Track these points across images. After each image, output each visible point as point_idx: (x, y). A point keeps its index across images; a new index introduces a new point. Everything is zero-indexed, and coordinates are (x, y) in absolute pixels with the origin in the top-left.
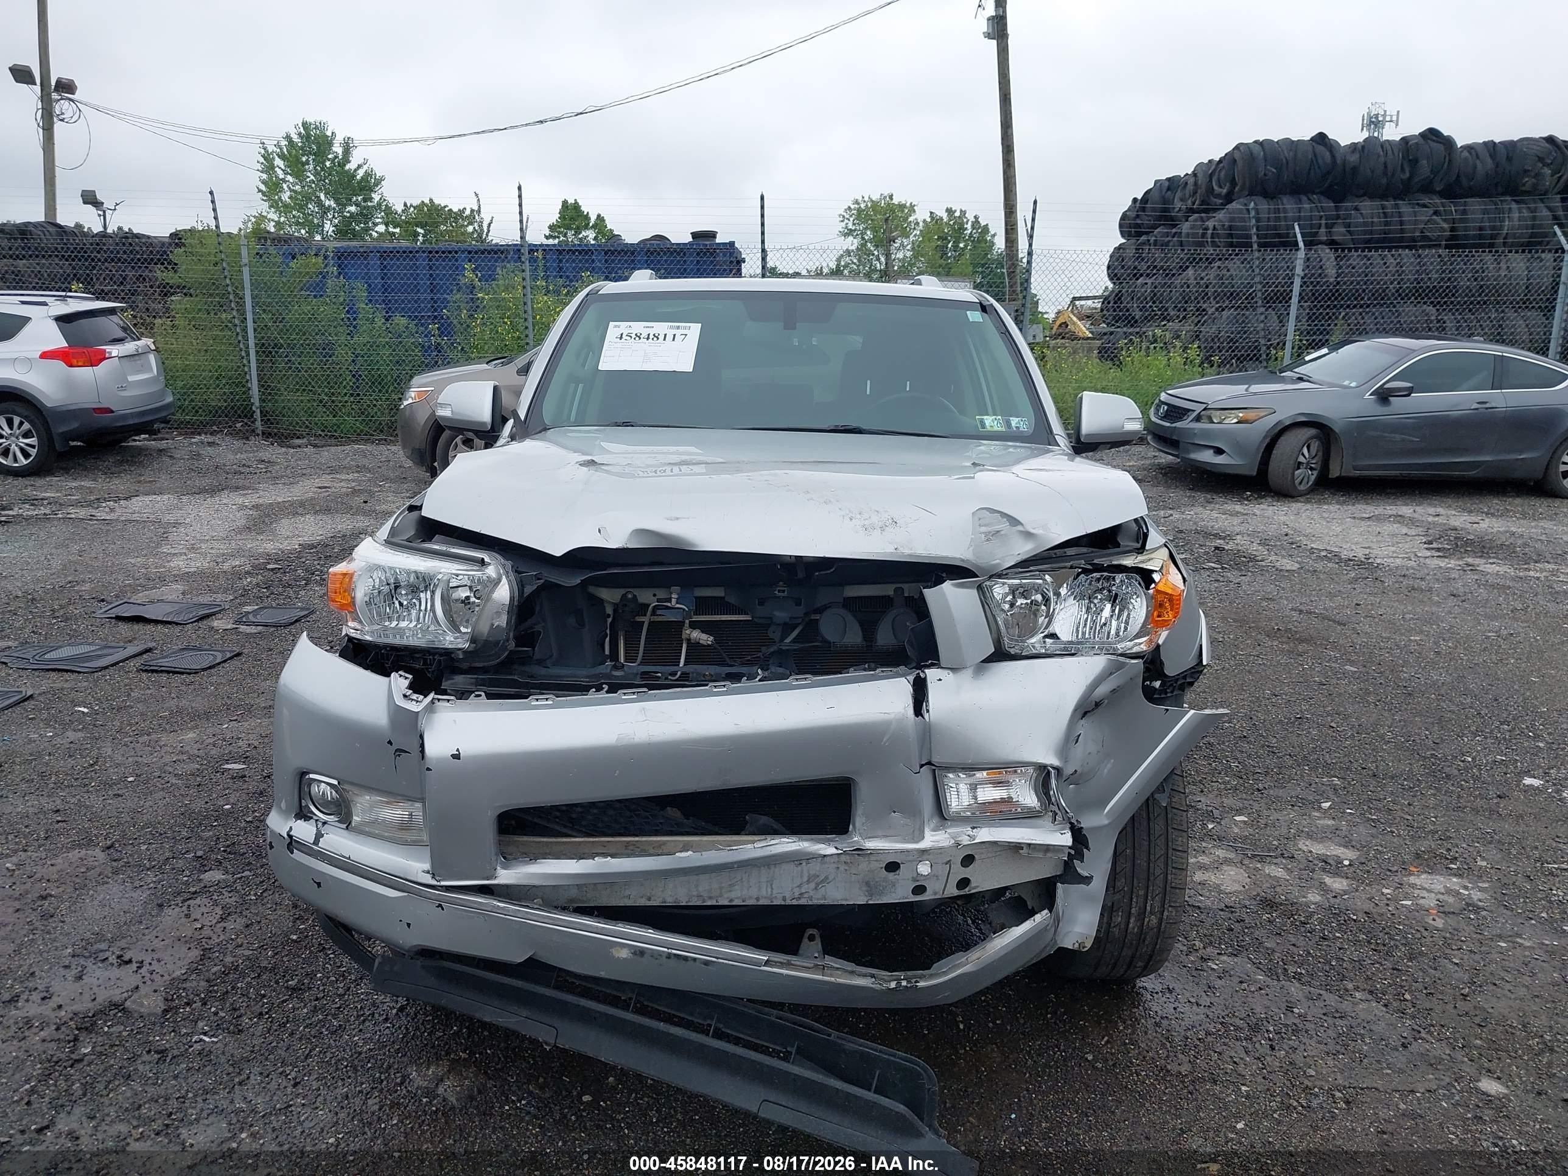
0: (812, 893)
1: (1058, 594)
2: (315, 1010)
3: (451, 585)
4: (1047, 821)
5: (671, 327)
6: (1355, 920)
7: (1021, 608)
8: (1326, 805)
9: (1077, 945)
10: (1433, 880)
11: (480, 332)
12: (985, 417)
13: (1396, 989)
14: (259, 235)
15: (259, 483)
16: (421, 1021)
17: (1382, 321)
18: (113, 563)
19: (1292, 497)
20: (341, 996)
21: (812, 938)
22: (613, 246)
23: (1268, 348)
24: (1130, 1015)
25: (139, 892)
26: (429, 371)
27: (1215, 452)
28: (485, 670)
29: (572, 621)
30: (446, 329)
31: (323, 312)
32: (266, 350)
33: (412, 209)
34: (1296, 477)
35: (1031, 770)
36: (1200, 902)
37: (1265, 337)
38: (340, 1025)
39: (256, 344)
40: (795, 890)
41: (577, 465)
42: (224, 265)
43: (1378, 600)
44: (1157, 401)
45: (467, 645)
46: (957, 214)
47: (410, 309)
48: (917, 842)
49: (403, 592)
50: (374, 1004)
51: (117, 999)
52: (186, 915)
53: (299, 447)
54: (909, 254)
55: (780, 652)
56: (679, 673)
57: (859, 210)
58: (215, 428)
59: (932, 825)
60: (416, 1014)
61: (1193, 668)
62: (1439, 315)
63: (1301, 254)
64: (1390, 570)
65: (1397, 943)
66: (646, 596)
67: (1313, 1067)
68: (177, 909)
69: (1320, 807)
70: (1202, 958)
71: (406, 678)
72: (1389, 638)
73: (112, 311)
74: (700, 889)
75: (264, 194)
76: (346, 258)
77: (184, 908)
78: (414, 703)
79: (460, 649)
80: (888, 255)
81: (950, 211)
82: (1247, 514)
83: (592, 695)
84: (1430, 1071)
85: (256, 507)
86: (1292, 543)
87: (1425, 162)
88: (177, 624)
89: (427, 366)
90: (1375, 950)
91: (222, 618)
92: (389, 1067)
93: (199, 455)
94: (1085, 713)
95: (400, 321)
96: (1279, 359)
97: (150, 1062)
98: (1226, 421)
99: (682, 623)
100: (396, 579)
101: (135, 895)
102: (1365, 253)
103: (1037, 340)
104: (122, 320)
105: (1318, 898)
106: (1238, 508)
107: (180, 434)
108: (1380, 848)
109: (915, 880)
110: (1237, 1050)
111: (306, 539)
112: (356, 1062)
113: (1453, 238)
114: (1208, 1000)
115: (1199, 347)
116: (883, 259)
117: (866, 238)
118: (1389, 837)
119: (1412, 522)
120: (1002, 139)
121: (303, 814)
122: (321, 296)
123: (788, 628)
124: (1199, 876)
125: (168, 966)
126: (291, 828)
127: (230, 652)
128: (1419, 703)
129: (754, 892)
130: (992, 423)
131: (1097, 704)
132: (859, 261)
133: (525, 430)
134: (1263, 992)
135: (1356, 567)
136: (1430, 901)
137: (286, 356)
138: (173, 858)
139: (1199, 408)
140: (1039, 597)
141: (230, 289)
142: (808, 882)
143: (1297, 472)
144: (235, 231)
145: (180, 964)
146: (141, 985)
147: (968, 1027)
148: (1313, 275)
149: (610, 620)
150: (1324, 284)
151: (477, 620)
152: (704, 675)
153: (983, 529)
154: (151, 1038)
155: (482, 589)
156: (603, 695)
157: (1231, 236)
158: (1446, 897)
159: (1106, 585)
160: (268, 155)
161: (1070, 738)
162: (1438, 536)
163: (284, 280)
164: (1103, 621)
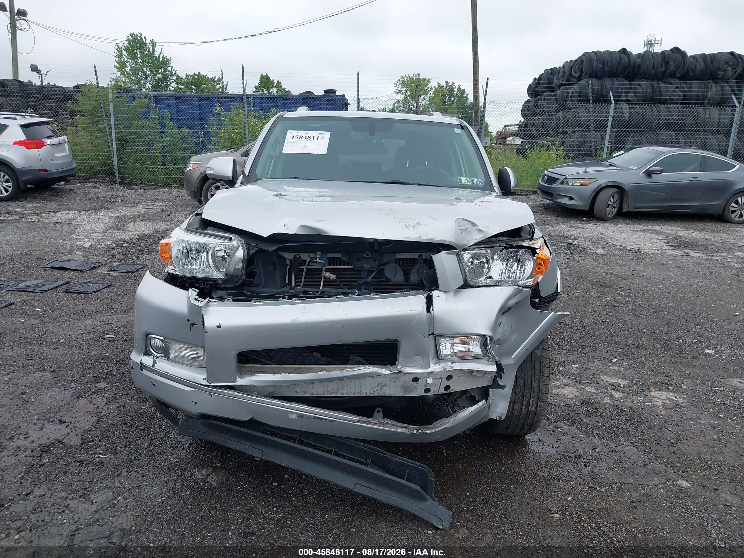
0: (379, 391)
1: (493, 259)
2: (151, 444)
3: (216, 249)
4: (485, 360)
5: (317, 134)
6: (625, 411)
7: (476, 265)
8: (615, 360)
9: (498, 418)
10: (661, 394)
11: (223, 136)
12: (462, 178)
13: (642, 441)
14: (117, 87)
15: (118, 206)
16: (199, 450)
17: (650, 138)
18: (49, 243)
19: (605, 221)
20: (162, 438)
21: (378, 412)
22: (286, 96)
23: (596, 150)
24: (522, 451)
25: (67, 391)
26: (199, 154)
27: (569, 199)
28: (231, 289)
29: (271, 267)
30: (207, 135)
31: (148, 125)
32: (121, 143)
33: (190, 77)
34: (607, 211)
35: (478, 337)
36: (556, 402)
37: (594, 145)
38: (162, 451)
39: (116, 140)
40: (371, 390)
41: (274, 196)
42: (101, 101)
43: (643, 269)
44: (543, 174)
45: (223, 277)
46: (450, 84)
47: (190, 124)
48: (427, 369)
49: (194, 253)
50: (178, 442)
51: (60, 438)
52: (90, 402)
53: (137, 189)
54: (427, 103)
55: (366, 283)
56: (320, 292)
57: (404, 81)
58: (96, 180)
59: (434, 362)
60: (197, 447)
61: (553, 293)
62: (676, 136)
63: (613, 106)
64: (649, 255)
65: (644, 421)
66: (305, 257)
67: (603, 474)
68: (86, 399)
69: (612, 361)
70: (555, 427)
71: (196, 291)
72: (647, 286)
73: (47, 123)
74: (329, 389)
75: (117, 68)
76: (159, 100)
77: (89, 399)
78: (200, 302)
79: (220, 279)
80: (417, 103)
81: (447, 83)
82: (583, 228)
83: (281, 300)
84: (656, 477)
85: (117, 217)
86: (604, 242)
87: (672, 63)
88: (81, 271)
89: (198, 152)
90: (634, 424)
91: (102, 269)
92: (185, 469)
93: (89, 192)
94: (504, 313)
95: (185, 130)
96: (601, 156)
97: (75, 466)
98: (575, 185)
99: (322, 269)
100: (190, 247)
101: (65, 393)
102: (643, 106)
103: (487, 145)
104: (52, 127)
105: (609, 401)
106: (579, 225)
107: (80, 183)
108: (638, 380)
109: (425, 386)
110: (570, 467)
111: (141, 233)
112: (170, 467)
113: (684, 99)
114: (558, 445)
115: (563, 149)
116: (415, 105)
117: (407, 94)
118: (642, 375)
119: (660, 233)
120: (473, 48)
121: (147, 353)
122: (148, 117)
123: (370, 272)
124: (555, 391)
125: (82, 424)
126: (142, 360)
127: (107, 284)
128: (659, 315)
129: (353, 390)
130: (465, 181)
131: (510, 309)
132: (404, 105)
133: (248, 180)
134: (582, 442)
135: (633, 253)
136: (660, 403)
137: (131, 146)
138: (83, 376)
139: (562, 178)
140: (484, 260)
141: (103, 113)
142: (377, 386)
143: (607, 209)
144: (106, 86)
145: (87, 423)
146: (70, 432)
147: (449, 455)
148: (618, 116)
149: (288, 267)
150: (623, 120)
151: (228, 265)
152: (332, 293)
153: (460, 228)
154: (76, 456)
155: (230, 252)
156: (285, 300)
157: (580, 96)
158: (666, 402)
159: (515, 255)
160: (119, 49)
161: (497, 324)
162: (672, 240)
163: (130, 109)
164: (513, 271)
